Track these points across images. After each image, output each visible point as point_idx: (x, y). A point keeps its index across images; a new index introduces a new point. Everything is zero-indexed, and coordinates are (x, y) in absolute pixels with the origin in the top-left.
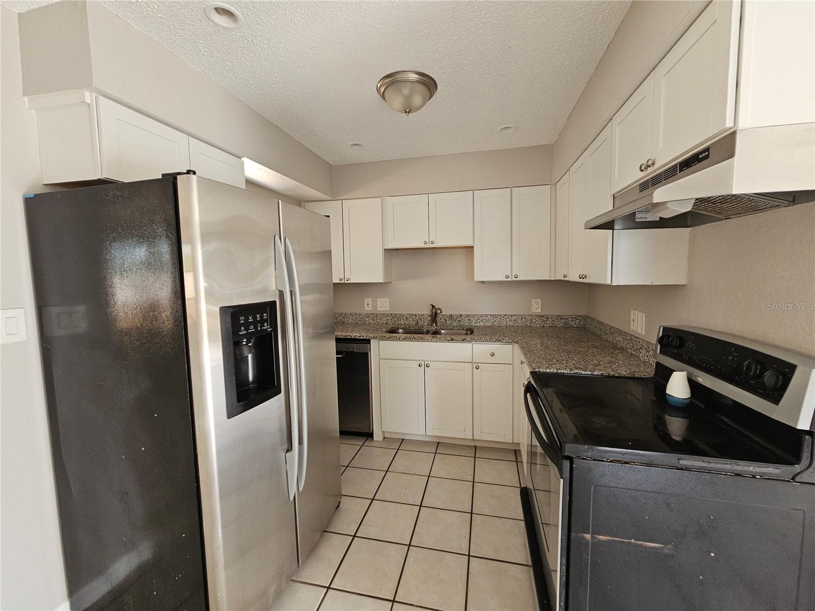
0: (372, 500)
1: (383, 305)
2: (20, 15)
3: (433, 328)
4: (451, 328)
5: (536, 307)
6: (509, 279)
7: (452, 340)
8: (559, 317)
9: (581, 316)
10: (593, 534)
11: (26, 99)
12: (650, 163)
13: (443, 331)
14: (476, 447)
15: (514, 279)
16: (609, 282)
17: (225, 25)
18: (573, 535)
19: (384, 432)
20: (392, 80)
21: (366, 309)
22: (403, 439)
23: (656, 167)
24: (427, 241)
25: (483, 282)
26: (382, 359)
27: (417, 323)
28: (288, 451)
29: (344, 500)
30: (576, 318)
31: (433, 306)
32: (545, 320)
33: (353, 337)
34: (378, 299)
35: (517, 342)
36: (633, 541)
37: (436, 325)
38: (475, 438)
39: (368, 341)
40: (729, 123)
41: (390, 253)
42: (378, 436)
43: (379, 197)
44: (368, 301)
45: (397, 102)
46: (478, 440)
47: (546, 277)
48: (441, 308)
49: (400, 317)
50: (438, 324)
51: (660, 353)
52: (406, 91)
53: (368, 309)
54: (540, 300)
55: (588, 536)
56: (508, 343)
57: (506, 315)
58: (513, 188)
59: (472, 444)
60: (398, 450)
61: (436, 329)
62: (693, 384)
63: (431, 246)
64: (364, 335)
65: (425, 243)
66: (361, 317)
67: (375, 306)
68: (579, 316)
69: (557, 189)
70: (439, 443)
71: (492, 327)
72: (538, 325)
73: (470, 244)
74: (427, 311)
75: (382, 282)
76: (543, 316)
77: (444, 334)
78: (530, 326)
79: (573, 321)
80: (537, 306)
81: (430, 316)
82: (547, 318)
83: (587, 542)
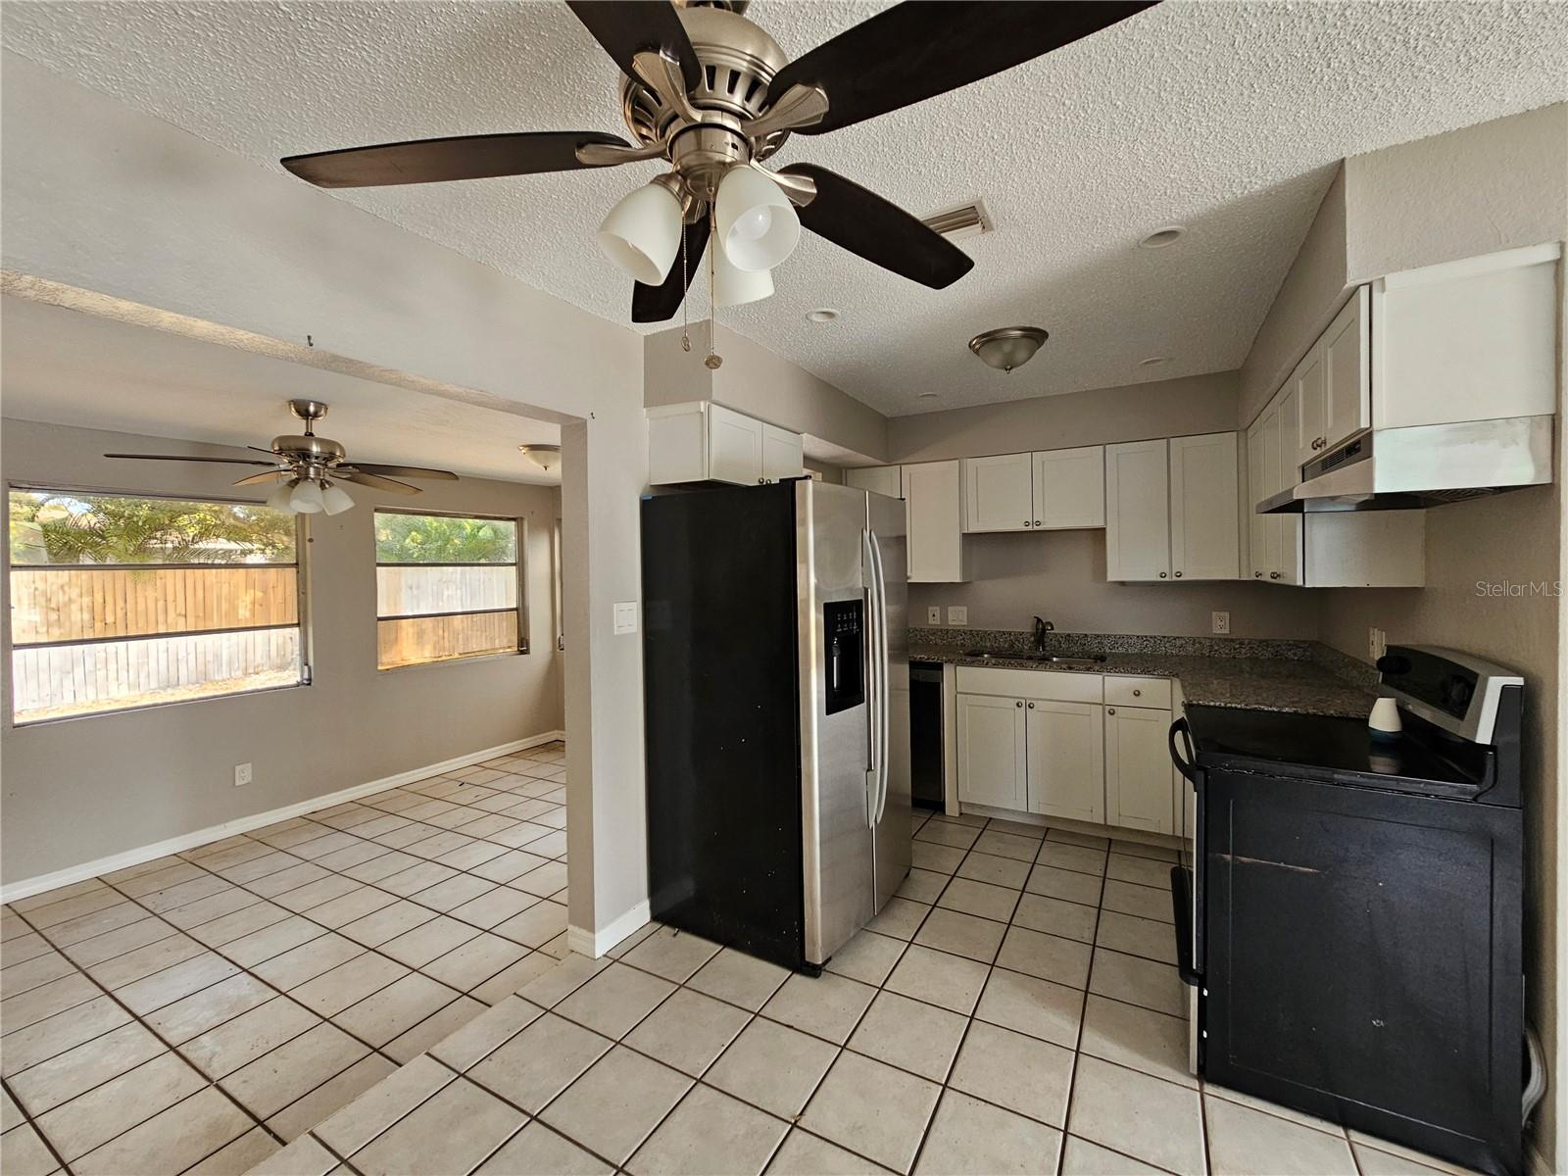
0: (953, 877)
1: (957, 616)
2: (646, 337)
3: (1038, 653)
4: (1070, 654)
5: (1220, 625)
6: (1167, 579)
7: (1070, 668)
8: (1265, 643)
9: (1305, 642)
10: (1233, 855)
11: (645, 410)
12: (1319, 442)
13: (1055, 659)
14: (1110, 840)
15: (1175, 578)
16: (1300, 583)
17: (820, 321)
18: (1210, 855)
19: (960, 803)
20: (990, 339)
21: (930, 622)
22: (991, 819)
23: (1328, 446)
24: (1030, 521)
25: (1123, 583)
26: (960, 693)
27: (1012, 646)
28: (868, 770)
29: (913, 871)
30: (1297, 645)
31: (1039, 620)
32: (1237, 646)
33: (918, 660)
34: (950, 608)
35: (1177, 675)
36: (1282, 864)
37: (1043, 650)
38: (1109, 824)
39: (939, 667)
40: (1364, 424)
41: (970, 540)
42: (951, 808)
43: (955, 459)
44: (934, 610)
45: (996, 358)
46: (1113, 827)
47: (1232, 575)
48: (1053, 623)
49: (985, 635)
50: (1047, 648)
51: (1383, 682)
52: (1007, 347)
53: (934, 623)
54: (1227, 615)
55: (1229, 857)
56: (1164, 677)
57: (1164, 637)
58: (1171, 440)
59: (1104, 834)
60: (984, 829)
61: (1044, 655)
62: (1402, 711)
63: (1036, 528)
64: (934, 659)
65: (1027, 524)
66: (923, 634)
67: (944, 617)
68: (1301, 642)
69: (1249, 436)
70: (1048, 829)
71: (1140, 655)
72: (1224, 656)
73: (1099, 524)
74: (1027, 628)
75: (958, 580)
76: (1232, 640)
77: (1056, 662)
78: (1209, 656)
79: (1290, 650)
80: (1222, 623)
81: (1033, 635)
82: (1241, 643)
83: (1227, 863)
